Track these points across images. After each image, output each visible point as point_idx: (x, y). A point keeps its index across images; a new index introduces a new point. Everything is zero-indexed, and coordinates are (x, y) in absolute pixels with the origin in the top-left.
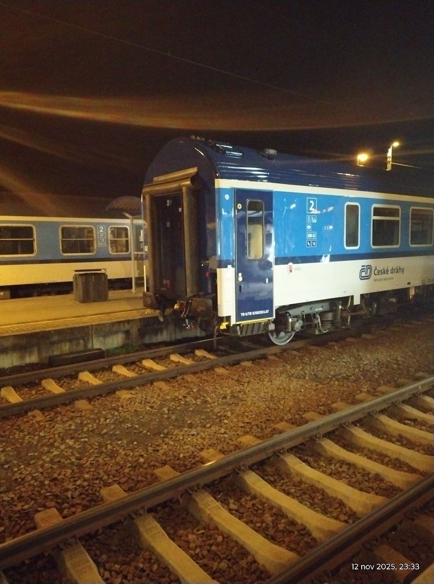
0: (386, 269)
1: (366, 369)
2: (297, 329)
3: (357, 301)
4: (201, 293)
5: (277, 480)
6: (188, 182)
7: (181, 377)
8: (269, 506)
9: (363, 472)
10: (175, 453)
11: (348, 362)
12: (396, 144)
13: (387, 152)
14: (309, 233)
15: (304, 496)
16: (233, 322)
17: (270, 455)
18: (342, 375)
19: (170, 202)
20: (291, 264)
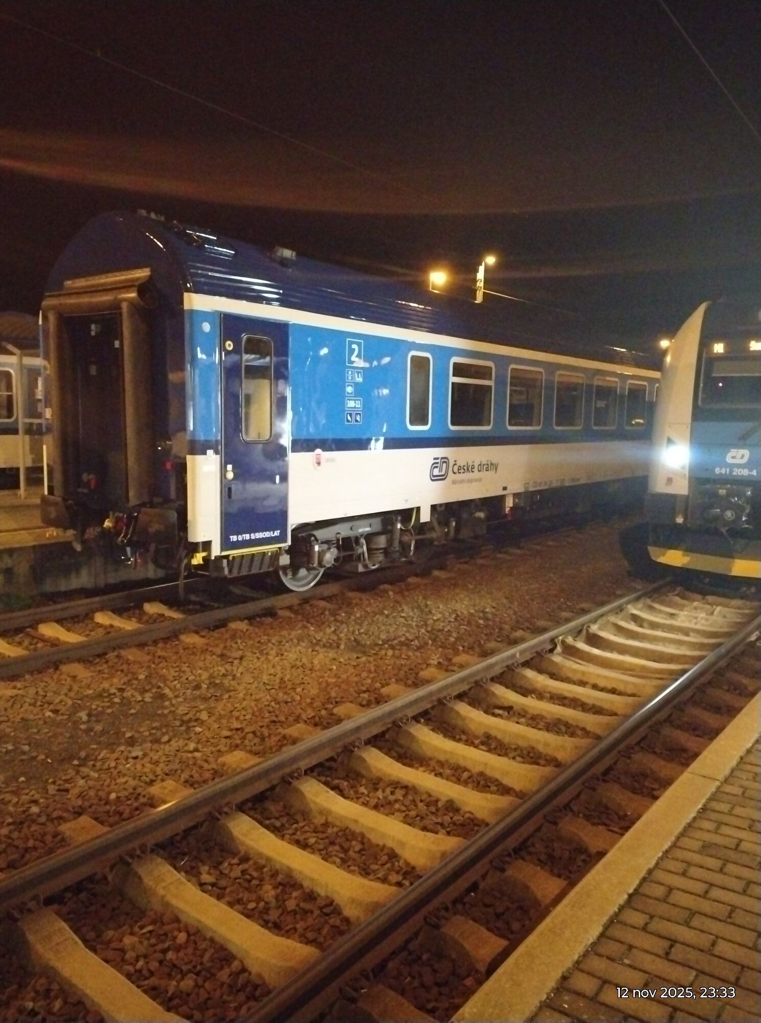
0: (470, 464)
1: (437, 627)
2: (328, 563)
3: (425, 516)
4: (157, 500)
5: (287, 825)
6: (133, 295)
7: (116, 653)
8: (271, 871)
9: (428, 800)
10: (100, 793)
11: (409, 616)
12: (491, 260)
13: (477, 271)
14: (350, 400)
15: (331, 849)
16: (216, 551)
17: (275, 782)
18: (399, 639)
19: (96, 327)
20: (318, 451)
